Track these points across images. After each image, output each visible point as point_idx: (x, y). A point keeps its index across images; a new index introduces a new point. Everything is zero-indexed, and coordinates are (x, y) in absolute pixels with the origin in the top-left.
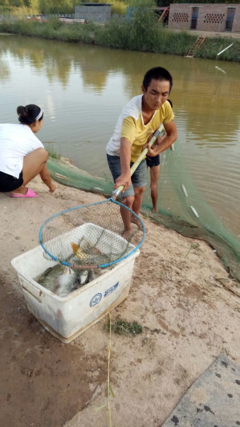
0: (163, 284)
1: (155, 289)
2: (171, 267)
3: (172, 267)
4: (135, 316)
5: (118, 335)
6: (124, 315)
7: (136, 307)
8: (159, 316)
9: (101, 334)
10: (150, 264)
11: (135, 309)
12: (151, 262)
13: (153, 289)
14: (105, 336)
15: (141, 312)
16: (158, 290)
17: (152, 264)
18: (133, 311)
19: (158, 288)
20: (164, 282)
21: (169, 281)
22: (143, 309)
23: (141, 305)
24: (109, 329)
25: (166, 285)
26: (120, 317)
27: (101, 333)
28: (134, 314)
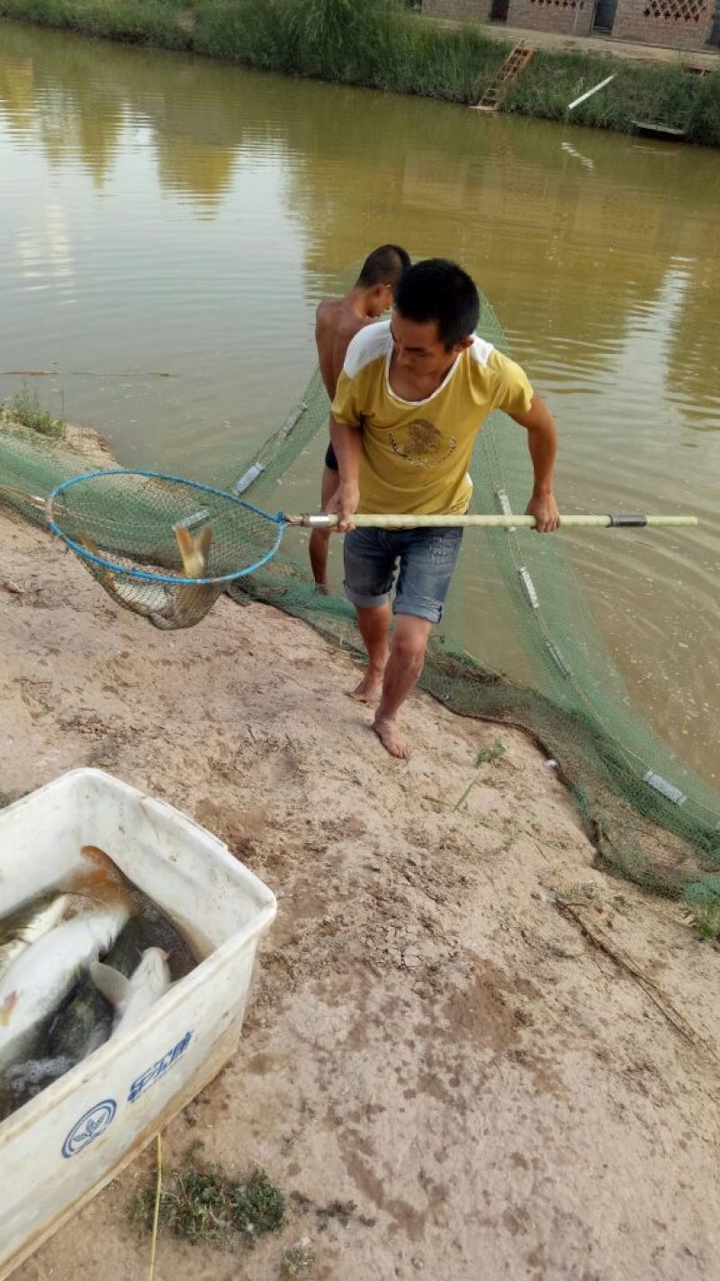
0: (371, 986)
1: (342, 1010)
2: (403, 900)
3: (410, 899)
4: (259, 1143)
5: (186, 1245)
6: (214, 1140)
7: (263, 1100)
8: (351, 1138)
9: (117, 1244)
10: (331, 893)
11: (262, 1106)
12: (335, 881)
13: (333, 1010)
14: (133, 1255)
15: (284, 1120)
16: (351, 1017)
17: (337, 888)
18: (253, 1122)
19: (353, 1004)
20: (378, 975)
21: (394, 971)
22: (291, 1106)
23: (286, 1087)
24: (151, 1218)
25: (382, 991)
26: (198, 1153)
27: (115, 1238)
28: (256, 1133)
